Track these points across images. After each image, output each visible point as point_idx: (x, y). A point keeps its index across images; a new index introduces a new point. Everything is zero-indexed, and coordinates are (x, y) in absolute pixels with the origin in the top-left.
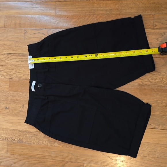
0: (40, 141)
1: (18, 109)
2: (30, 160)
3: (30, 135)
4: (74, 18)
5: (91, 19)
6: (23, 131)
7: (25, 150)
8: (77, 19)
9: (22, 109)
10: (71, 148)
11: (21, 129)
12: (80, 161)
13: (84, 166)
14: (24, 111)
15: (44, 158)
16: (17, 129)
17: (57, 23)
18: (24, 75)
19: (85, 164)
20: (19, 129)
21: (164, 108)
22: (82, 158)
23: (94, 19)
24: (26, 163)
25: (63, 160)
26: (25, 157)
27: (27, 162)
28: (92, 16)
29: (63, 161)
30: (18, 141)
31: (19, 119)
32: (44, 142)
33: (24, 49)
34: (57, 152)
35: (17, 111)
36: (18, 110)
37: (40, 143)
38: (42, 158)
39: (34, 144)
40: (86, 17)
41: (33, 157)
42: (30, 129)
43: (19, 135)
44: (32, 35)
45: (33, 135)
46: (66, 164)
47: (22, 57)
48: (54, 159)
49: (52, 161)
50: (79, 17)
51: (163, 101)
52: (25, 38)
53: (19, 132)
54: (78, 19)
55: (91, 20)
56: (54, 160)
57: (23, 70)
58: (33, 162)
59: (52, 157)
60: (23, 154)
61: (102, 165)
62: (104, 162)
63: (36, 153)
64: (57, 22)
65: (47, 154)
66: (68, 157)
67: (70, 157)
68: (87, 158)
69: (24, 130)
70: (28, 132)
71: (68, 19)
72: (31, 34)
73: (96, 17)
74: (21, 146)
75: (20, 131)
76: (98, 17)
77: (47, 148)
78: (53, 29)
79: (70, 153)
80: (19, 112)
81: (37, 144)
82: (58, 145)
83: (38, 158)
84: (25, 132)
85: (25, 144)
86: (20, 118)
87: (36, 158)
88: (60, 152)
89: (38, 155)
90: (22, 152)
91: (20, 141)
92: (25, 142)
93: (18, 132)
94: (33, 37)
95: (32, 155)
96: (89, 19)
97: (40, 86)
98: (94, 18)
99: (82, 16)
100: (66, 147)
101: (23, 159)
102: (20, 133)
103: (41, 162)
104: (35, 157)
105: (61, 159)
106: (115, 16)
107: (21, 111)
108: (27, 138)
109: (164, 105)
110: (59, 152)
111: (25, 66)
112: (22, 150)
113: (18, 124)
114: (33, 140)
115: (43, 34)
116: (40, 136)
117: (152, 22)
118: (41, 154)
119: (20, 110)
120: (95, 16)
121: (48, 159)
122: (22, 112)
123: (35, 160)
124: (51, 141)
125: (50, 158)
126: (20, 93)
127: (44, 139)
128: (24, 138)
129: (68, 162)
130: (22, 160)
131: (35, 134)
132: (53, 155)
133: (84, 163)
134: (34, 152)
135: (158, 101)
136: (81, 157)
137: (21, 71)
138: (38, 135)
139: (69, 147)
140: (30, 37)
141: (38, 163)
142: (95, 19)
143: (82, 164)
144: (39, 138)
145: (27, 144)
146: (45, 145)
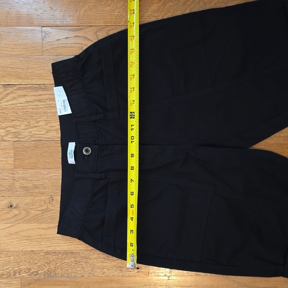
0: (96, 270)
1: (40, 206)
3: (72, 259)
4: (155, 1)
5: (192, 2)
6: (55, 253)
8: (160, 4)
9: (48, 205)
11: (49, 249)
14: (54, 210)
16: (40, 249)
17: (116, 14)
18: (47, 132)
20: (45, 249)
23: (199, 3)
30: (45, 275)
31: (43, 229)
33: (43, 75)
35: (38, 211)
36: (39, 209)
37: (96, 274)
39: (83, 276)
42: (70, 247)
43: (47, 263)
44: (59, 42)
45: (79, 259)
47: (40, 92)
52: (44, 49)
53: (47, 256)
54: (164, 5)
55: (192, 5)
57: (46, 121)
64: (117, 11)
69: (58, 249)
70: (67, 254)
75: (47, 253)
77: (111, 281)
80: (42, 213)
81: (89, 276)
84: (60, 253)
85: (62, 279)
86: (45, 226)
91: (49, 273)
92: (61, 276)
93: (44, 256)
94: (64, 47)
96: (188, 3)
97: (87, 151)
102: (49, 256)
107: (47, 210)
108: (66, 266)
111: (49, 111)
113: (42, 238)
114: (79, 269)
115: (85, 38)
116: (95, 259)
119: (44, 207)
122: (50, 211)
124: (120, 267)
126: (42, 172)
127: (105, 264)
128: (58, 266)
131: (83, 256)
137: (41, 123)
138: (91, 257)
140: (55, 46)
142: (202, 4)
144: (93, 264)
145: (68, 279)
146: (107, 276)
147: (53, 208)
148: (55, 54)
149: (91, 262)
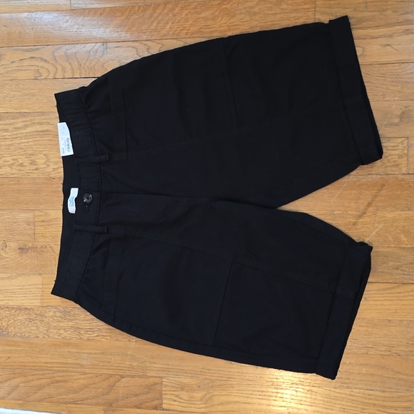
0: (51, 330)
2: (31, 378)
3: (25, 317)
4: (119, 14)
5: (160, 14)
6: (8, 308)
7: (15, 355)
8: (124, 17)
9: (1, 252)
10: (129, 341)
11: (2, 303)
12: (152, 374)
13: (164, 383)
14: (7, 258)
15: (63, 371)
17: (75, 30)
19: (164, 380)
21: (350, 229)
22: (157, 366)
23: (167, 14)
24: (21, 385)
25: (111, 372)
26: (18, 371)
27: (22, 383)
28: (161, 7)
29: (111, 376)
32: (62, 331)
34: (94, 354)
37: (51, 335)
38: (59, 371)
39: (37, 337)
40: (147, 12)
41: (37, 370)
42: (24, 301)
44: (14, 65)
45: (33, 316)
46: (119, 383)
48: (87, 371)
49: (83, 376)
50: (130, 11)
51: (346, 212)
54: (128, 18)
55: (160, 17)
56: (90, 375)
58: (37, 383)
59: (82, 366)
60: (11, 364)
61: (206, 379)
62: (212, 372)
63: (44, 360)
64: (76, 27)
65: (70, 361)
66: (123, 365)
67: (128, 363)
68: (168, 365)
69: (11, 303)
70: (20, 309)
71: (102, 18)
72: (13, 62)
73: (172, 10)
74: (6, 345)
76: (177, 10)
77: (68, 345)
78: (67, 47)
79: (127, 355)
81: (44, 338)
82: (96, 336)
83: (48, 372)
84: (13, 308)
85: (16, 339)
87: (45, 372)
88: (103, 353)
89: (50, 365)
90: (9, 360)
92: (14, 335)
94: (19, 70)
95: (32, 364)
96: (155, 15)
98: (166, 12)
99: (137, 8)
100: (117, 340)
101: (13, 376)
103: (58, 382)
104: (42, 370)
105: (105, 371)
106: (219, 4)
108: (19, 324)
109: (349, 220)
110: (99, 353)
112: (8, 355)
114: (33, 328)
115: (42, 59)
116: (51, 317)
117: (310, 13)
118: (55, 361)
120: (169, 6)
121: (73, 374)
122: (3, 259)
123: (41, 377)
124: (78, 328)
125: (79, 370)
127: (62, 324)
128: (11, 324)
129: (123, 378)
130: (10, 379)
131: (38, 313)
132: (84, 362)
133: (162, 378)
134: (37, 357)
135: (336, 212)
136: (154, 363)
138: (46, 315)
139: (124, 340)
140: (10, 69)
141: (49, 385)
142: (171, 15)
143: (157, 380)
144: (48, 323)
145: (21, 340)
146: (64, 338)
147: (6, 256)
148: (10, 78)
149: (46, 320)
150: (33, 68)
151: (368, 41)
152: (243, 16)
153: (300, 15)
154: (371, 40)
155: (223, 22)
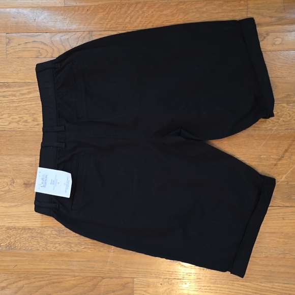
0: (49, 245)
1: (4, 188)
2: (33, 280)
3: (29, 235)
4: (101, 11)
5: (133, 11)
6: (15, 228)
7: (21, 264)
8: (105, 13)
9: (10, 186)
10: (109, 251)
11: (11, 225)
12: (126, 275)
13: (135, 282)
14: (14, 191)
15: (57, 275)
16: (3, 224)
18: (9, 124)
19: (135, 280)
20: (7, 225)
21: (272, 168)
22: (129, 269)
23: (138, 11)
24: (25, 286)
25: (95, 275)
26: (22, 276)
27: (26, 284)
28: (134, 6)
29: (95, 277)
30: (6, 247)
31: (6, 207)
32: (57, 245)
33: (8, 74)
34: (82, 261)
35: (3, 191)
36: (3, 189)
37: (49, 248)
38: (55, 275)
39: (38, 250)
40: (123, 9)
41: (37, 275)
42: (28, 223)
43: (8, 237)
44: (20, 47)
45: (35, 234)
46: (101, 283)
47: (4, 89)
48: (77, 274)
49: (73, 278)
50: (110, 9)
51: (270, 156)
52: (8, 52)
53: (8, 231)
54: (108, 13)
55: (133, 13)
56: (78, 278)
57: (8, 114)
58: (37, 284)
59: (73, 271)
60: (18, 270)
61: (166, 279)
62: (171, 273)
63: (44, 267)
65: (63, 267)
66: (104, 269)
67: (108, 268)
68: (138, 268)
69: (18, 225)
70: (25, 229)
71: (88, 12)
72: (19, 45)
73: (142, 8)
74: (14, 256)
75: (8, 228)
76: (145, 8)
77: (62, 255)
78: (61, 34)
79: (107, 262)
80: (5, 193)
81: (43, 250)
82: (84, 248)
83: (46, 276)
84: (19, 229)
85: (21, 252)
86: (7, 204)
87: (44, 276)
88: (88, 261)
89: (48, 271)
90: (16, 268)
91: (9, 246)
92: (20, 249)
93: (6, 230)
94: (24, 51)
95: (34, 270)
96: (129, 12)
98: (137, 9)
99: (115, 6)
100: (100, 251)
101: (19, 279)
102: (10, 231)
103: (54, 283)
104: (42, 274)
105: (90, 274)
106: (177, 5)
107: (9, 191)
108: (24, 240)
109: (271, 162)
110: (85, 261)
111: (11, 105)
112: (16, 264)
113: (5, 215)
114: (35, 243)
115: (42, 43)
116: (49, 235)
117: (244, 13)
118: (52, 267)
119: (7, 188)
120: (140, 6)
121: (65, 277)
122: (12, 192)
123: (41, 279)
124: (69, 243)
125: (71, 274)
126: (6, 157)
127: (57, 240)
128: (17, 240)
129: (103, 279)
130: (16, 282)
131: (39, 231)
132: (74, 268)
133: (133, 278)
134: (38, 265)
135: (262, 156)
136: (127, 268)
137: (4, 116)
138: (45, 233)
139: (105, 251)
140: (17, 50)
141: (47, 285)
142: (141, 12)
143: (129, 280)
144: (46, 239)
145: (25, 252)
146: (58, 250)
147: (14, 189)
148: (17, 57)
149: (45, 237)
150: (35, 49)
151: (286, 34)
152: (194, 14)
153: (237, 14)
154: (288, 33)
155: (179, 18)
